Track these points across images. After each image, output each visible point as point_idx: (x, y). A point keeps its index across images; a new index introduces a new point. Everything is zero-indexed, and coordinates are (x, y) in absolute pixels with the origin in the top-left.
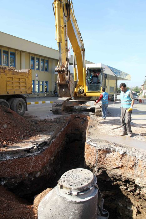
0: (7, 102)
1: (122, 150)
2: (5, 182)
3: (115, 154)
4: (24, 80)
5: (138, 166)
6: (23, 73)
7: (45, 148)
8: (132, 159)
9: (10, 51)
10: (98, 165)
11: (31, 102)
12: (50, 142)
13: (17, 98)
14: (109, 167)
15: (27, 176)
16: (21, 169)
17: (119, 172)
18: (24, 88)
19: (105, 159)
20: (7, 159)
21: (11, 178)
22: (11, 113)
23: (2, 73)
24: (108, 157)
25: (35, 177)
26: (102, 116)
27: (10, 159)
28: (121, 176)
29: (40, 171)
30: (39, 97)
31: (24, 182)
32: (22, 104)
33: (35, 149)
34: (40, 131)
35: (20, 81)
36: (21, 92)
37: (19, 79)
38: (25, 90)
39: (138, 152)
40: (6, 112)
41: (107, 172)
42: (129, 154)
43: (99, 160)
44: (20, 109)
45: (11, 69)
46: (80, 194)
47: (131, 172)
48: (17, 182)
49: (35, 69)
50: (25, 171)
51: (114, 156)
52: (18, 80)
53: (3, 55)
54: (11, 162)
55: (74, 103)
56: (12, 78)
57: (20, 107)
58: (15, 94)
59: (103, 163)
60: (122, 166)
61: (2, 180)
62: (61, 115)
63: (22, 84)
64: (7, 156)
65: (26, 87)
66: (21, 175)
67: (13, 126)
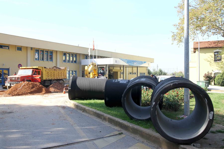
0: (57, 82)
6: (63, 69)
9: (49, 51)
13: (61, 81)
23: (56, 70)
36: (62, 78)
49: (67, 61)
56: (59, 72)
58: (59, 79)
63: (62, 74)
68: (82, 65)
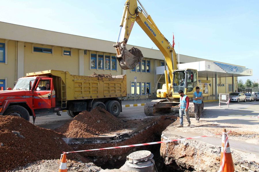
0: (104, 104)
1: (186, 142)
2: (96, 160)
3: (180, 146)
4: (119, 85)
5: (197, 155)
6: (118, 79)
7: (126, 138)
8: (193, 149)
9: (111, 56)
10: (168, 155)
11: (130, 105)
12: (131, 135)
13: (113, 101)
14: (176, 156)
15: (111, 157)
16: (107, 151)
17: (183, 160)
18: (119, 92)
19: (173, 150)
20: (98, 143)
21: (101, 158)
22: (104, 112)
23: (101, 80)
24: (175, 148)
25: (117, 160)
26: (195, 117)
27: (99, 143)
28: (185, 164)
29: (121, 155)
30: (140, 99)
31: (109, 162)
32: (117, 106)
33: (118, 137)
34: (126, 127)
35: (115, 86)
36: (116, 96)
37: (115, 84)
38: (120, 94)
39: (197, 143)
40: (100, 111)
41: (176, 161)
42: (191, 145)
43: (168, 150)
44: (115, 110)
45: (109, 75)
46: (138, 163)
47: (192, 160)
48: (104, 161)
49: (136, 70)
50: (110, 154)
51: (180, 147)
52: (113, 85)
53: (106, 60)
54: (100, 145)
55: (167, 104)
56: (109, 84)
57: (115, 109)
58: (110, 97)
59: (172, 153)
60: (186, 156)
61: (94, 158)
62: (153, 116)
63: (117, 88)
64: (98, 141)
65: (121, 90)
66: (107, 156)
67: (105, 122)
68: (157, 74)
